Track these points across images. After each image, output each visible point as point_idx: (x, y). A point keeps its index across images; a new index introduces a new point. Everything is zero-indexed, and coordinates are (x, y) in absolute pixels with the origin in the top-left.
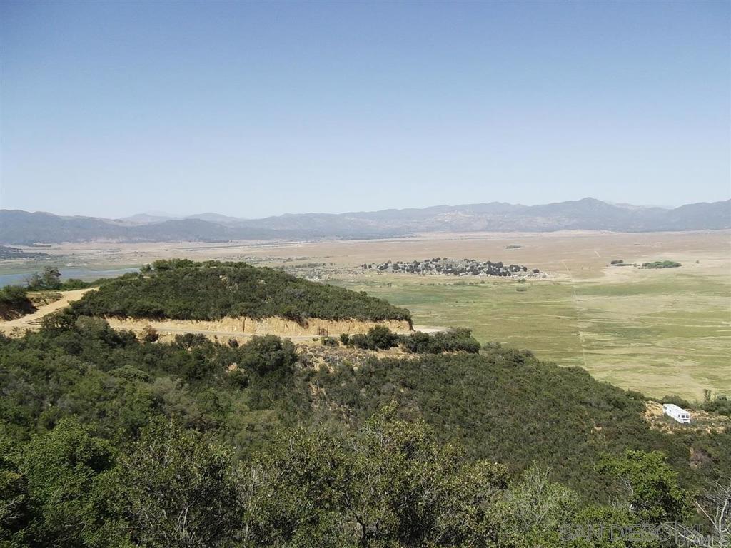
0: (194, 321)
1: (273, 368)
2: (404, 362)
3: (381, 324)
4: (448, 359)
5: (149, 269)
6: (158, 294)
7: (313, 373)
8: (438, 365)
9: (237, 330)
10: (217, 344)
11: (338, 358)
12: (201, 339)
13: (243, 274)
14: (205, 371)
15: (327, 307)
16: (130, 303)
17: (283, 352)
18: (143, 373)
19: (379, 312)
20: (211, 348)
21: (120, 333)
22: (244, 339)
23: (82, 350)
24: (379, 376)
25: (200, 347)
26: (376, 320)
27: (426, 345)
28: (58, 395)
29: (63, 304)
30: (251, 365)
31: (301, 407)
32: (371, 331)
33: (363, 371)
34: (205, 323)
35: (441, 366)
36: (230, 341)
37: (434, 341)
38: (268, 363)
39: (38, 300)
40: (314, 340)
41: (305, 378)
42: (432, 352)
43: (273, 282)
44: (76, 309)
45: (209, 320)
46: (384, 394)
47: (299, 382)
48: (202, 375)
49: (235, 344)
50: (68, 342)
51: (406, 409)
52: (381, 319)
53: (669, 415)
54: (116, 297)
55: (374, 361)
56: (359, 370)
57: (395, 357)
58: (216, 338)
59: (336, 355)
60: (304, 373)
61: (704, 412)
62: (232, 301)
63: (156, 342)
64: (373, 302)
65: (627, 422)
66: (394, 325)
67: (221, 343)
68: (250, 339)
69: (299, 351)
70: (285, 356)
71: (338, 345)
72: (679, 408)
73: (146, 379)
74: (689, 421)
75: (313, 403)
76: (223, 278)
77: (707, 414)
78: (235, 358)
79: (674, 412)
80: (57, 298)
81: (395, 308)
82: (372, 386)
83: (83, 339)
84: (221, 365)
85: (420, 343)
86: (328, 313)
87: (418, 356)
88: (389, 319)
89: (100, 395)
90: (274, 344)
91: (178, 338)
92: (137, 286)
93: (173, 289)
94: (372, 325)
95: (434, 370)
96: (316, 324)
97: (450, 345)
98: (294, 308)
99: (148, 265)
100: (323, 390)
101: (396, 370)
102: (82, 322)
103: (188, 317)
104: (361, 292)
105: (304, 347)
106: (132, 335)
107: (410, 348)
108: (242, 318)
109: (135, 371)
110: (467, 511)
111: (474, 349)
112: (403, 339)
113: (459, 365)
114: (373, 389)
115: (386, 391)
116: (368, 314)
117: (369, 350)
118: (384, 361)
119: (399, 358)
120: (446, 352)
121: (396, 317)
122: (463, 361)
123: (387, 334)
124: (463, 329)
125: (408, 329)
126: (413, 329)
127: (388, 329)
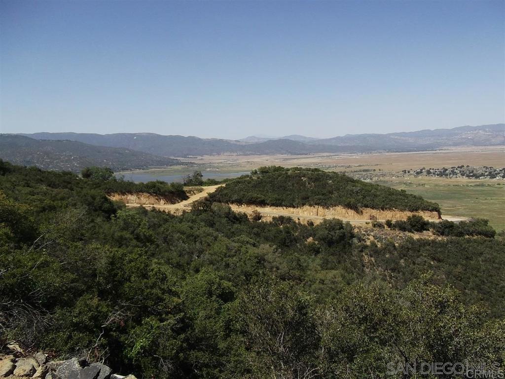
0: (285, 208)
1: (338, 242)
2: (433, 241)
3: (416, 214)
4: (469, 241)
5: (256, 172)
6: (261, 189)
7: (366, 247)
8: (461, 246)
9: (313, 215)
10: (299, 224)
11: (384, 237)
12: (289, 220)
13: (317, 176)
14: (291, 241)
15: (376, 200)
16: (244, 195)
17: (344, 231)
18: (252, 241)
19: (415, 205)
20: (296, 226)
21: (238, 214)
22: (318, 221)
23: (215, 224)
24: (415, 251)
25: (288, 225)
26: (412, 211)
27: (451, 230)
28: (201, 252)
29: (204, 195)
30: (323, 239)
31: (357, 269)
32: (409, 218)
33: (402, 247)
34: (292, 209)
35: (464, 246)
36: (308, 221)
37: (458, 227)
38: (334, 238)
39: (190, 192)
40: (366, 223)
41: (359, 250)
42: (457, 236)
43: (338, 182)
44: (212, 198)
45: (294, 207)
46: (418, 264)
47: (355, 252)
48: (290, 244)
49: (311, 224)
50: (207, 219)
52: (416, 210)
54: (236, 191)
55: (410, 240)
56: (399, 246)
57: (427, 238)
58: (299, 219)
59: (383, 234)
60: (359, 246)
62: (309, 194)
63: (260, 221)
64: (410, 198)
66: (426, 214)
67: (302, 223)
68: (322, 221)
69: (356, 231)
70: (346, 234)
71: (384, 227)
73: (254, 245)
75: (365, 268)
76: (304, 179)
78: (311, 234)
80: (201, 191)
81: (427, 202)
82: (409, 258)
83: (216, 217)
84: (302, 238)
85: (446, 228)
86: (378, 205)
87: (445, 238)
88: (423, 210)
89: (226, 254)
90: (339, 225)
91: (274, 218)
92: (249, 183)
93: (271, 186)
94: (410, 214)
95: (457, 249)
96: (368, 212)
97: (471, 230)
98: (353, 200)
99: (256, 170)
100: (373, 259)
101: (428, 247)
102: (215, 206)
103: (280, 205)
104: (402, 190)
105: (359, 228)
106: (245, 215)
107: (439, 232)
108: (317, 206)
109: (248, 239)
110: (488, 358)
111: (492, 234)
112: (433, 225)
113: (478, 246)
114: (410, 260)
115: (419, 263)
116: (406, 206)
117: (407, 232)
118: (418, 240)
119: (430, 239)
120: (468, 236)
121: (428, 209)
122: (481, 244)
123: (421, 221)
124: (482, 220)
125: (438, 218)
126: (441, 218)
127: (421, 218)
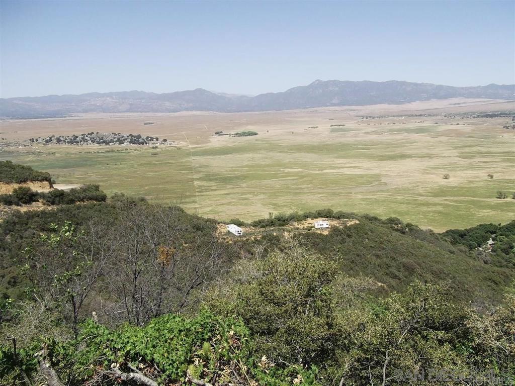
2: (43, 212)
3: (24, 185)
4: (79, 208)
8: (71, 213)
19: (22, 176)
24: (22, 224)
26: (20, 182)
27: (62, 199)
32: (15, 191)
33: (8, 222)
35: (73, 213)
37: (69, 195)
42: (68, 204)
46: (26, 238)
51: (45, 247)
52: (25, 181)
53: (230, 231)
55: (18, 214)
56: (4, 222)
57: (36, 209)
61: (252, 227)
64: (17, 169)
65: (204, 239)
66: (36, 185)
72: (236, 226)
74: (242, 234)
77: (253, 228)
79: (234, 229)
81: (37, 172)
82: (15, 233)
85: (57, 197)
87: (55, 207)
88: (32, 181)
94: (16, 186)
95: (68, 217)
97: (81, 197)
101: (36, 219)
104: (7, 161)
107: (49, 202)
111: (104, 198)
112: (43, 196)
113: (88, 211)
114: (17, 235)
115: (27, 236)
116: (13, 178)
117: (14, 206)
118: (26, 213)
119: (39, 210)
120: (79, 203)
121: (38, 179)
122: (91, 208)
123: (29, 192)
124: (93, 185)
125: (48, 187)
126: (53, 187)
127: (29, 189)
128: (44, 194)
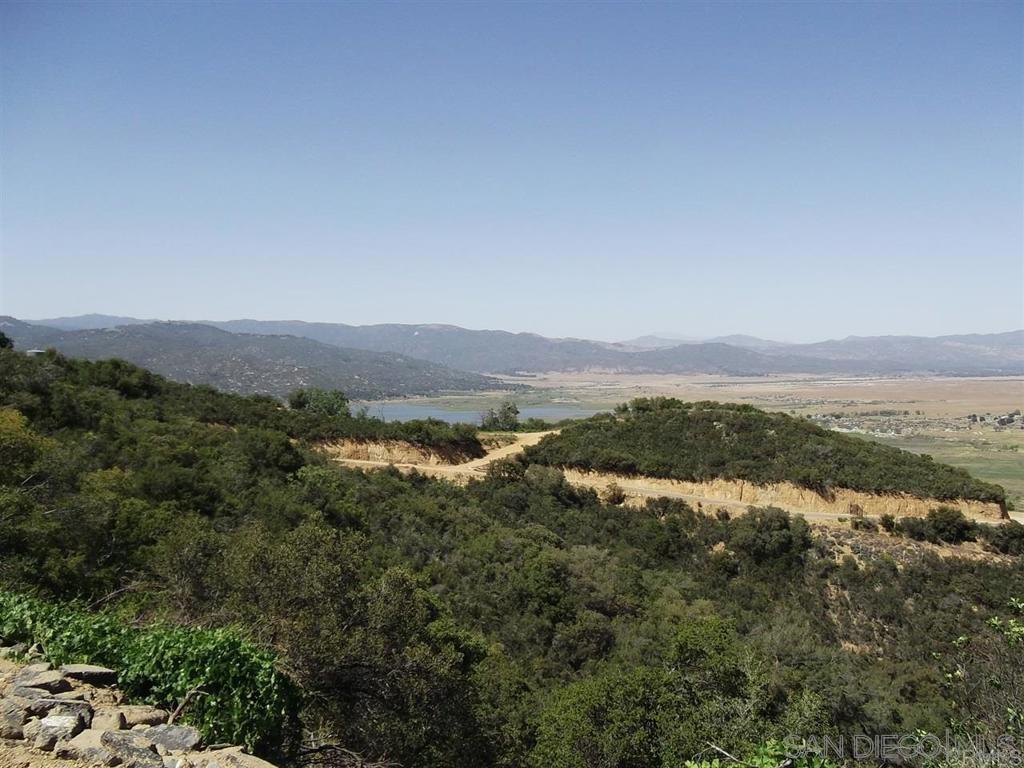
0: (675, 482)
1: (775, 554)
2: (982, 565)
3: (950, 505)
5: (625, 409)
6: (631, 443)
7: (834, 568)
9: (732, 498)
10: (700, 514)
11: (874, 550)
12: (680, 505)
13: (747, 421)
14: (680, 548)
15: (866, 473)
16: (594, 452)
17: (791, 533)
18: (555, 536)
19: (949, 487)
20: (692, 519)
21: (579, 490)
22: (738, 510)
23: (529, 507)
24: (938, 582)
25: (677, 516)
26: (943, 499)
29: (516, 449)
30: (741, 548)
31: (812, 613)
32: (932, 514)
33: (911, 572)
34: (689, 485)
36: (719, 511)
38: (768, 546)
39: (489, 442)
40: (840, 520)
41: (819, 573)
43: (787, 434)
44: (531, 456)
45: (694, 481)
46: (943, 610)
47: (811, 578)
48: (677, 553)
49: (725, 516)
50: (513, 495)
51: (980, 637)
52: (952, 498)
54: (579, 444)
55: (932, 560)
56: (905, 571)
57: (968, 556)
58: (700, 506)
59: (872, 544)
60: (820, 566)
62: (727, 456)
63: (622, 505)
64: (940, 472)
66: (974, 508)
67: (705, 513)
68: (746, 512)
69: (815, 534)
70: (794, 539)
71: (877, 530)
73: (558, 545)
75: (830, 611)
76: (718, 425)
78: (722, 535)
80: (511, 441)
81: (978, 482)
82: (924, 597)
83: (532, 493)
84: (703, 543)
85: (1015, 539)
86: (867, 484)
87: (1009, 560)
88: (966, 498)
90: (782, 521)
91: (650, 501)
92: (607, 431)
93: (651, 437)
94: (935, 505)
96: (847, 497)
98: (814, 472)
99: (625, 405)
100: (846, 593)
101: (967, 576)
102: (532, 473)
103: (667, 476)
104: (923, 455)
105: (823, 528)
106: (593, 493)
107: (997, 545)
108: (740, 481)
109: (547, 533)
112: (985, 531)
114: (926, 601)
115: (946, 607)
116: (930, 489)
117: (926, 542)
118: (948, 560)
119: (974, 559)
121: (978, 496)
123: (957, 521)
125: (998, 516)
126: (1008, 517)
127: (959, 514)
128: (987, 528)
